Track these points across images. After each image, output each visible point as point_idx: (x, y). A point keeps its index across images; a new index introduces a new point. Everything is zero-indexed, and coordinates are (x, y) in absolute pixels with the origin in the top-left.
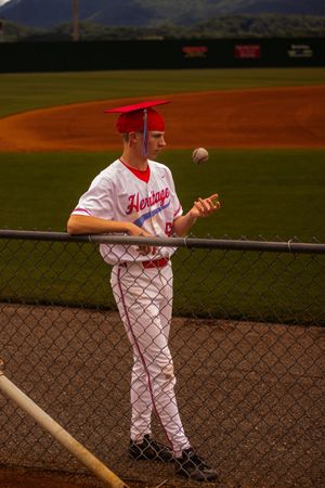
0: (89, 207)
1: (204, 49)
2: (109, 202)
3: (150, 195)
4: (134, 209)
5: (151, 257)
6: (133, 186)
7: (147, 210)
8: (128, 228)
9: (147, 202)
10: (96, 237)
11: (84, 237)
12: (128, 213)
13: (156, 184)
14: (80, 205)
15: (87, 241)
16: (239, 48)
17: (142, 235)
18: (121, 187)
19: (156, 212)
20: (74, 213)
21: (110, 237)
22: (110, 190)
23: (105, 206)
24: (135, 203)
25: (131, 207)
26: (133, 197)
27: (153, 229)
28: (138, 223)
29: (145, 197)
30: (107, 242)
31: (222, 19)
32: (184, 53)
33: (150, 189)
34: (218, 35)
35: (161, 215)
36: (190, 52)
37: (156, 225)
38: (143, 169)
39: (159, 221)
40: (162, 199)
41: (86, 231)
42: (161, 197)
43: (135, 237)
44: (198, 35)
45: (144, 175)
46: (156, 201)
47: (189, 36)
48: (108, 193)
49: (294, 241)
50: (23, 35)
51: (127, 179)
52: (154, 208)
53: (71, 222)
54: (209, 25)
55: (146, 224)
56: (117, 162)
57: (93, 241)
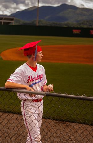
0: (14, 79)
1: (80, 31)
2: (21, 78)
3: (36, 76)
4: (30, 81)
5: (33, 98)
6: (30, 73)
7: (34, 82)
8: (26, 87)
9: (35, 79)
10: (14, 90)
11: (10, 90)
12: (27, 82)
13: (39, 72)
14: (10, 78)
15: (11, 91)
16: (91, 31)
17: (30, 90)
18: (26, 73)
19: (38, 82)
20: (8, 81)
21: (20, 90)
22: (21, 74)
23: (19, 79)
24: (30, 79)
25: (29, 80)
26: (30, 77)
27: (36, 88)
28: (31, 86)
29: (34, 77)
30: (19, 92)
31: (87, 21)
32: (73, 32)
33: (36, 74)
34: (85, 26)
35: (40, 84)
36: (75, 32)
37: (38, 87)
38: (35, 67)
39: (39, 86)
40: (41, 78)
41: (11, 87)
42: (40, 77)
43: (28, 91)
44: (79, 26)
45: (35, 69)
46: (38, 79)
47: (76, 27)
48: (21, 75)
49: (84, 96)
50: (21, 23)
51: (28, 70)
52: (37, 81)
53: (6, 84)
54: (83, 23)
55: (34, 87)
56: (25, 64)
57: (13, 91)
